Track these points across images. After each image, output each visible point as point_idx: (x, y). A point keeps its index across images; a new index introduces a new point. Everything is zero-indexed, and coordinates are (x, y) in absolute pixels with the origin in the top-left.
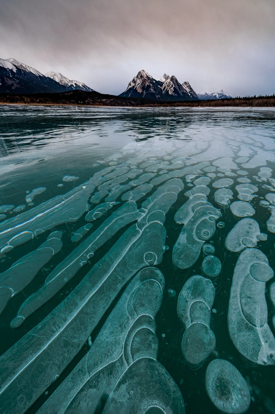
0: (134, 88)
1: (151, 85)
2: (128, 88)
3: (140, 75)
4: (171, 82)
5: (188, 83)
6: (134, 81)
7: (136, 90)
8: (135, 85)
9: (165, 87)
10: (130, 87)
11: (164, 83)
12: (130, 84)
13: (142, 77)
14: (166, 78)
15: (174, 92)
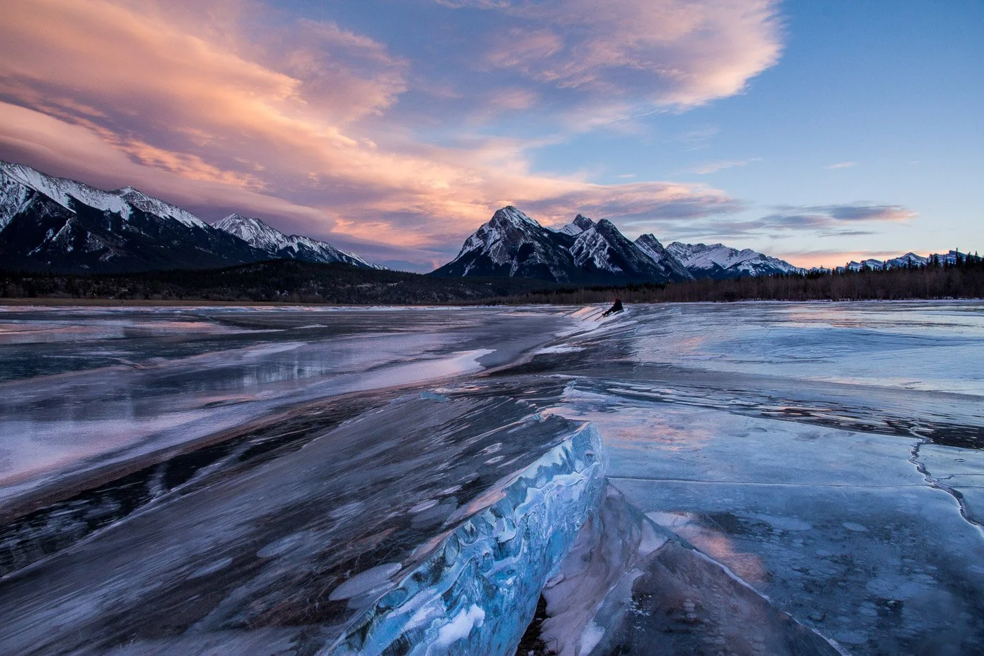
0: (483, 253)
1: (537, 244)
2: (461, 252)
3: (500, 220)
4: (598, 237)
5: (654, 238)
6: (481, 234)
7: (487, 259)
8: (485, 243)
9: (581, 249)
10: (469, 249)
11: (576, 239)
12: (468, 243)
13: (505, 223)
14: (582, 223)
15: (609, 261)
